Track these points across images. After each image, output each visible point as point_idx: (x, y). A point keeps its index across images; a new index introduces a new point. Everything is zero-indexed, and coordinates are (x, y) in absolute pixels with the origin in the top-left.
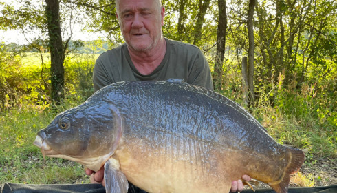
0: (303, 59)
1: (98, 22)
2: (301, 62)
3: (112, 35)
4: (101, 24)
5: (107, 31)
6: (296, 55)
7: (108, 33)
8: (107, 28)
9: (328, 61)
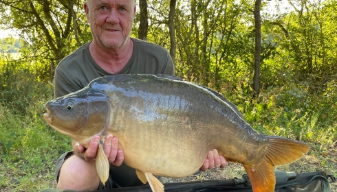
0: (217, 59)
1: (9, 19)
2: (215, 61)
3: (25, 33)
4: (12, 21)
5: (20, 28)
6: (210, 55)
7: (20, 31)
8: (19, 25)
9: (238, 60)
